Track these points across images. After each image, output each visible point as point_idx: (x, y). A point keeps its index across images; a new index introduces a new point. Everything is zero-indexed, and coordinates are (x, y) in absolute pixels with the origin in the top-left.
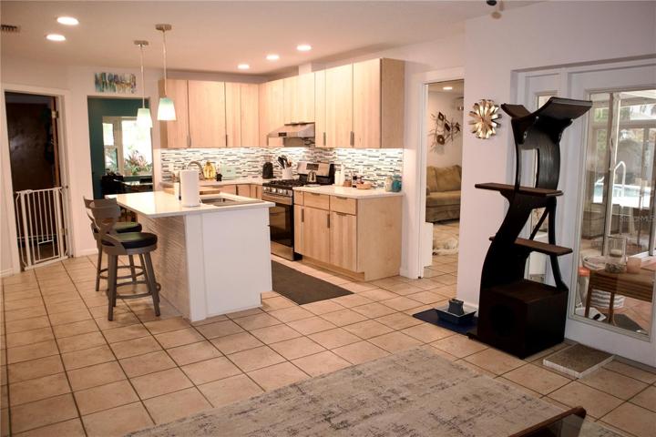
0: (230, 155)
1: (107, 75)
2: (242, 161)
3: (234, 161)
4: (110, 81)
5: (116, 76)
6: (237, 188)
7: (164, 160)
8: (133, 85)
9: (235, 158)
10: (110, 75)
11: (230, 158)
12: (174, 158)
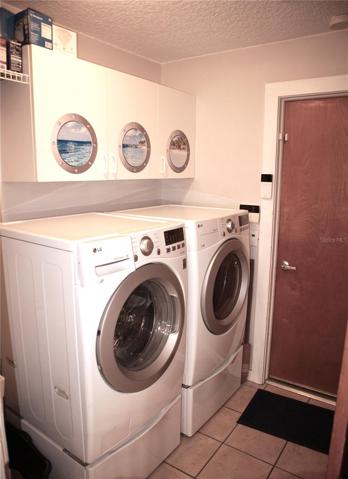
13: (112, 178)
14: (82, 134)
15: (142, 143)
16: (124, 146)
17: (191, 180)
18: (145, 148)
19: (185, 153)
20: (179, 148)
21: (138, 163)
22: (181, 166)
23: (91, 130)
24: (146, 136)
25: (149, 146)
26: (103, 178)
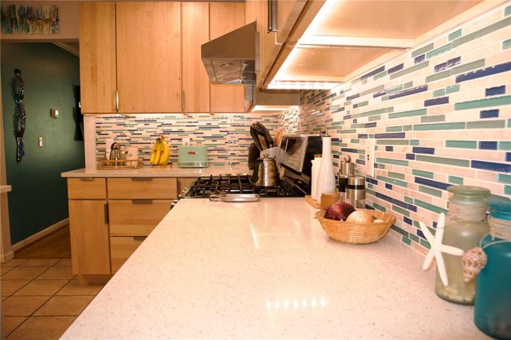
0: (209, 127)
1: (17, 8)
2: (228, 138)
3: (214, 138)
4: (22, 17)
5: (30, 10)
6: (178, 183)
7: (99, 133)
8: (55, 21)
9: (217, 132)
10: (22, 8)
11: (208, 133)
12: (115, 132)
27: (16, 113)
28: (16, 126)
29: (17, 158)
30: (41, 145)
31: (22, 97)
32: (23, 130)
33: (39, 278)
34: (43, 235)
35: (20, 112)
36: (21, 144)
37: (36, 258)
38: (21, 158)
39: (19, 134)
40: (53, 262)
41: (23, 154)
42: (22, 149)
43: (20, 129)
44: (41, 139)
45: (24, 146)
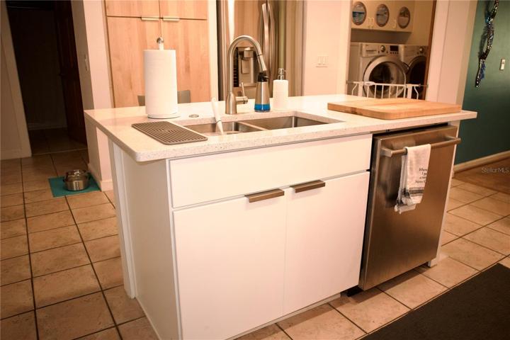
13: (371, 28)
14: (361, 9)
15: (385, 13)
16: (378, 15)
17: (409, 33)
18: (386, 16)
19: (407, 19)
20: (404, 16)
21: (383, 23)
22: (405, 25)
23: (365, 8)
24: (388, 10)
25: (388, 15)
26: (367, 28)
27: (485, 33)
28: (481, 47)
29: (476, 81)
30: (503, 68)
31: (493, 16)
32: (488, 51)
33: (473, 204)
34: (485, 162)
35: (489, 32)
36: (483, 66)
37: (472, 183)
38: (479, 81)
39: (483, 56)
40: (489, 192)
41: (483, 76)
42: (482, 72)
43: (484, 51)
44: (504, 61)
45: (486, 69)
